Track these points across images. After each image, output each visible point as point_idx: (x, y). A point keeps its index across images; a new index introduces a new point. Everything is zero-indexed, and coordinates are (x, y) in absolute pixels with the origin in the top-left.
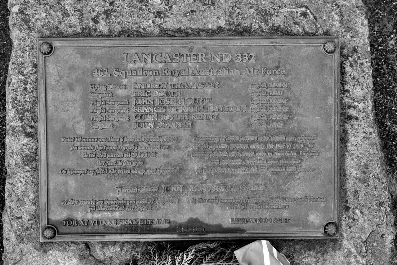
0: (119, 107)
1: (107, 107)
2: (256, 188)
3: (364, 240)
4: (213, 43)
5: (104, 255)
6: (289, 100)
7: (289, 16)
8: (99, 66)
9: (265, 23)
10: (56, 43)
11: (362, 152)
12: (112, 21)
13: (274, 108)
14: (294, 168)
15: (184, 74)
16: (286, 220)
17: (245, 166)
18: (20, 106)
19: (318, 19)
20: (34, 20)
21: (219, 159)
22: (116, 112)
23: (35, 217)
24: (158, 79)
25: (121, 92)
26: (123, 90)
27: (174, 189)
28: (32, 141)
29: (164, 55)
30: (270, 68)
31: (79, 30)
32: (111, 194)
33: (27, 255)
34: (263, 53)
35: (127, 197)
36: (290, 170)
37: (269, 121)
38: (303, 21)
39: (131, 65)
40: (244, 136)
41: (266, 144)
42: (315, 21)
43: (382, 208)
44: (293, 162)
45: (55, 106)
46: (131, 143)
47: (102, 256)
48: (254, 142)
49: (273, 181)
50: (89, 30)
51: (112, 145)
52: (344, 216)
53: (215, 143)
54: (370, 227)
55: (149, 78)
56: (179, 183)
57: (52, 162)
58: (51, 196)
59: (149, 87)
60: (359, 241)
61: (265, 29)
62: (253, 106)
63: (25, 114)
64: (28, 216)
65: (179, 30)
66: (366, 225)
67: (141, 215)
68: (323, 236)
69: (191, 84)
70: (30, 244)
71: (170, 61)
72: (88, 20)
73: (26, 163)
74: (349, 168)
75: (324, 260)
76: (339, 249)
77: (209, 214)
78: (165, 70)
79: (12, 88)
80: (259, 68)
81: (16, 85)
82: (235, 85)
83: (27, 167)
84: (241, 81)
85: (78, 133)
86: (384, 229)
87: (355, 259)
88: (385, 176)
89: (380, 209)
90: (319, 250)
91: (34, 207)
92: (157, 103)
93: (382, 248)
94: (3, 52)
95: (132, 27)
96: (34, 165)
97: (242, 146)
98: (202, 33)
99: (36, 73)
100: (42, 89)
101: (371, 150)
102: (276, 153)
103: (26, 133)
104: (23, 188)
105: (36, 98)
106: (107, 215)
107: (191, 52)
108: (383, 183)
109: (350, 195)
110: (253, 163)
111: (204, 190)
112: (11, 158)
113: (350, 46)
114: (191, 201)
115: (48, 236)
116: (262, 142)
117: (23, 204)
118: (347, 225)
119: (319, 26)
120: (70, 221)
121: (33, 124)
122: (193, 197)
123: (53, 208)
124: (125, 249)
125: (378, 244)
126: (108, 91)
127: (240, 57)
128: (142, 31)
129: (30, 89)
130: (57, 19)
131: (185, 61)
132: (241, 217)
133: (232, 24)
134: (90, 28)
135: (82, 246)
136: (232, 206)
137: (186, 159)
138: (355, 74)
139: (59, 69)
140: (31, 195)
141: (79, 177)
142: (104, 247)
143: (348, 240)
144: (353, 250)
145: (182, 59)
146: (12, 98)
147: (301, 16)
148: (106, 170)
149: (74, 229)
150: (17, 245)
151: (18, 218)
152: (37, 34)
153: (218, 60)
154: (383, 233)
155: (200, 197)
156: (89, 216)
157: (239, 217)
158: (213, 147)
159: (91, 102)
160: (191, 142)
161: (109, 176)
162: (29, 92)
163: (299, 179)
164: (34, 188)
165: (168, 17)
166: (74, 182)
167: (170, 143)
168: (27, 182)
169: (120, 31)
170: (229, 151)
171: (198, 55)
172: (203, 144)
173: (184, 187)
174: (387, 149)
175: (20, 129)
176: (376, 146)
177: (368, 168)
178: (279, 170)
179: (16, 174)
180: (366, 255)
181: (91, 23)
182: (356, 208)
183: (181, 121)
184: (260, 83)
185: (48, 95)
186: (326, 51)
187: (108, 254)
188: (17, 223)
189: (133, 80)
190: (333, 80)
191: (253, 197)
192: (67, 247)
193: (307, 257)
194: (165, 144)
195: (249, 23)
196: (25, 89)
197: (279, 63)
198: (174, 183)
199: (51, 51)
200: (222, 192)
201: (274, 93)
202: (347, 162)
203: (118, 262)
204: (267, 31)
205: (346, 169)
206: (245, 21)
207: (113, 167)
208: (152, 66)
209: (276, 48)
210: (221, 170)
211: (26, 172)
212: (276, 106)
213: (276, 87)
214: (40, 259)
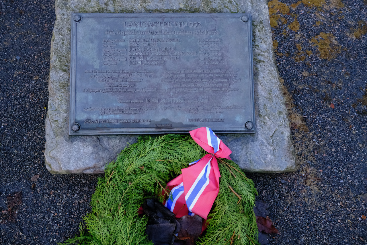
0: (120, 52)
1: (113, 52)
2: (203, 100)
3: (271, 135)
4: (176, 16)
5: (109, 144)
6: (222, 49)
7: (222, 2)
8: (109, 28)
9: (207, 7)
10: (84, 15)
11: (268, 81)
12: (116, 5)
13: (213, 53)
14: (226, 89)
15: (159, 34)
16: (222, 119)
17: (196, 87)
18: (59, 53)
19: (239, 5)
20: (70, 4)
21: (180, 83)
22: (119, 55)
23: (66, 120)
24: (144, 36)
25: (122, 44)
26: (123, 43)
27: (153, 101)
28: (66, 74)
29: (147, 23)
30: (210, 31)
31: (97, 10)
32: (115, 104)
33: (60, 144)
34: (206, 22)
35: (124, 105)
36: (223, 89)
37: (210, 61)
38: (230, 6)
39: (128, 28)
40: (195, 69)
41: (208, 74)
42: (237, 6)
43: (281, 115)
44: (225, 85)
45: (82, 51)
46: (127, 73)
47: (107, 146)
48: (201, 73)
49: (213, 96)
50: (103, 10)
51: (116, 75)
52: (258, 120)
53: (178, 74)
54: (274, 127)
55: (138, 36)
56: (156, 98)
57: (78, 84)
58: (77, 105)
59: (138, 41)
60: (268, 136)
61: (208, 10)
62: (200, 52)
63: (62, 58)
64: (62, 120)
65: (156, 10)
66: (272, 126)
67: (133, 117)
68: (244, 130)
69: (163, 39)
70: (63, 137)
71: (151, 26)
72: (102, 4)
73: (62, 87)
74: (260, 91)
75: (246, 148)
76: (256, 141)
77: (174, 116)
78: (148, 31)
79: (55, 43)
80: (204, 30)
81: (58, 41)
82: (189, 40)
83: (62, 90)
84: (193, 38)
85: (95, 67)
86: (283, 129)
87: (266, 147)
88: (282, 96)
89: (280, 116)
90: (243, 141)
91: (66, 115)
92: (143, 50)
93: (282, 140)
94: (36, 41)
95: (128, 8)
96: (67, 89)
97: (194, 76)
98: (170, 12)
99: (70, 34)
100: (74, 41)
101: (273, 80)
102: (215, 80)
103: (62, 69)
104: (59, 102)
105: (70, 48)
106: (112, 116)
107: (164, 21)
108: (281, 100)
109: (261, 107)
110: (201, 85)
111: (172, 101)
112: (52, 85)
113: (258, 20)
114: (163, 108)
115: (75, 130)
116: (206, 73)
117: (59, 112)
118: (260, 126)
119: (239, 8)
120: (88, 120)
121: (67, 64)
122: (165, 106)
123: (78, 112)
124: (122, 141)
125: (280, 138)
126: (114, 43)
127: (192, 24)
128: (134, 10)
129: (66, 43)
130: (83, 3)
131: (160, 26)
132: (194, 118)
133: (187, 7)
134: (103, 9)
135: (95, 139)
136: (189, 111)
137: (161, 83)
138: (261, 36)
139: (85, 30)
140: (64, 107)
141: (95, 94)
142: (108, 139)
143: (261, 135)
144: (264, 141)
145: (158, 25)
146: (55, 49)
147: (229, 3)
148: (111, 90)
149: (90, 125)
150: (54, 138)
151: (56, 121)
152: (72, 12)
153: (179, 25)
154: (282, 131)
155: (169, 105)
156: (101, 118)
157: (193, 118)
158: (176, 76)
159: (103, 49)
160: (164, 73)
161: (113, 93)
162: (65, 45)
163: (229, 95)
164: (66, 102)
165: (150, 2)
166: (91, 97)
167: (151, 74)
168: (62, 99)
169: (121, 11)
170: (186, 78)
171: (167, 22)
172: (170, 74)
173: (160, 100)
174: (294, 99)
175: (59, 67)
176: (276, 78)
177: (271, 91)
178: (217, 89)
179: (56, 94)
180: (272, 145)
181: (104, 6)
182: (265, 115)
183: (157, 60)
184: (204, 39)
185: (77, 45)
186: (243, 21)
187: (111, 144)
188: (55, 125)
189: (129, 36)
190: (247, 37)
191: (201, 106)
192: (86, 139)
193: (236, 146)
194: (148, 74)
195: (198, 7)
196: (63, 43)
197: (215, 28)
198: (153, 98)
199: (80, 20)
200: (182, 103)
201: (213, 44)
202: (258, 88)
203: (118, 149)
204: (209, 11)
205: (258, 91)
206: (195, 5)
207: (116, 88)
208: (141, 29)
209: (213, 19)
210: (182, 90)
211: (62, 93)
212: (214, 52)
213: (214, 41)
214: (68, 147)
